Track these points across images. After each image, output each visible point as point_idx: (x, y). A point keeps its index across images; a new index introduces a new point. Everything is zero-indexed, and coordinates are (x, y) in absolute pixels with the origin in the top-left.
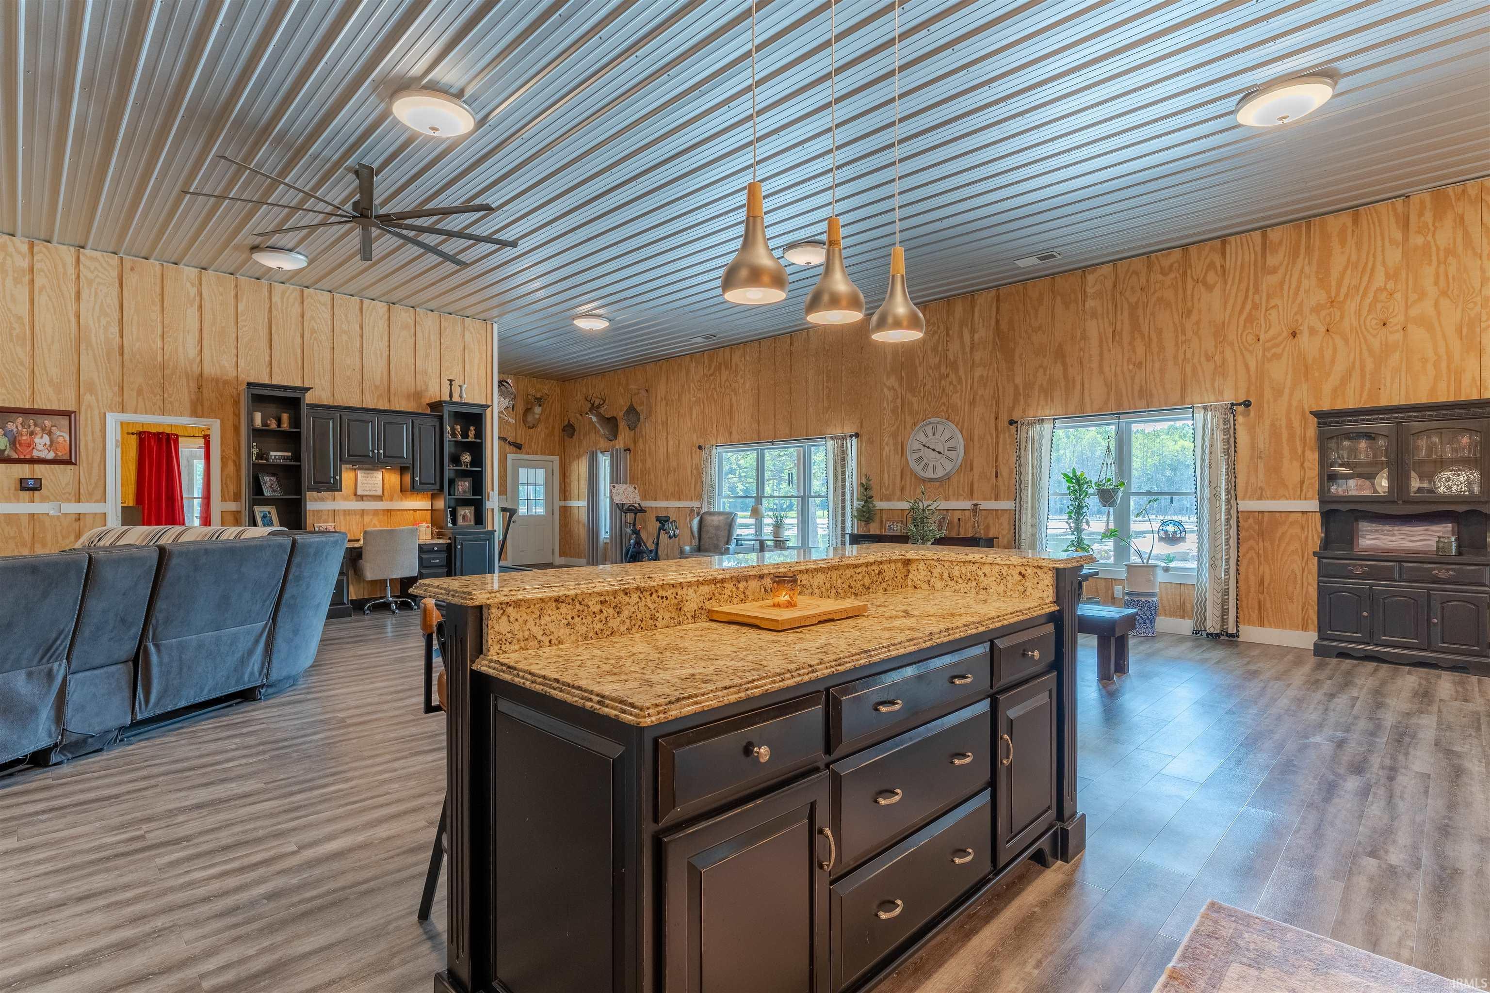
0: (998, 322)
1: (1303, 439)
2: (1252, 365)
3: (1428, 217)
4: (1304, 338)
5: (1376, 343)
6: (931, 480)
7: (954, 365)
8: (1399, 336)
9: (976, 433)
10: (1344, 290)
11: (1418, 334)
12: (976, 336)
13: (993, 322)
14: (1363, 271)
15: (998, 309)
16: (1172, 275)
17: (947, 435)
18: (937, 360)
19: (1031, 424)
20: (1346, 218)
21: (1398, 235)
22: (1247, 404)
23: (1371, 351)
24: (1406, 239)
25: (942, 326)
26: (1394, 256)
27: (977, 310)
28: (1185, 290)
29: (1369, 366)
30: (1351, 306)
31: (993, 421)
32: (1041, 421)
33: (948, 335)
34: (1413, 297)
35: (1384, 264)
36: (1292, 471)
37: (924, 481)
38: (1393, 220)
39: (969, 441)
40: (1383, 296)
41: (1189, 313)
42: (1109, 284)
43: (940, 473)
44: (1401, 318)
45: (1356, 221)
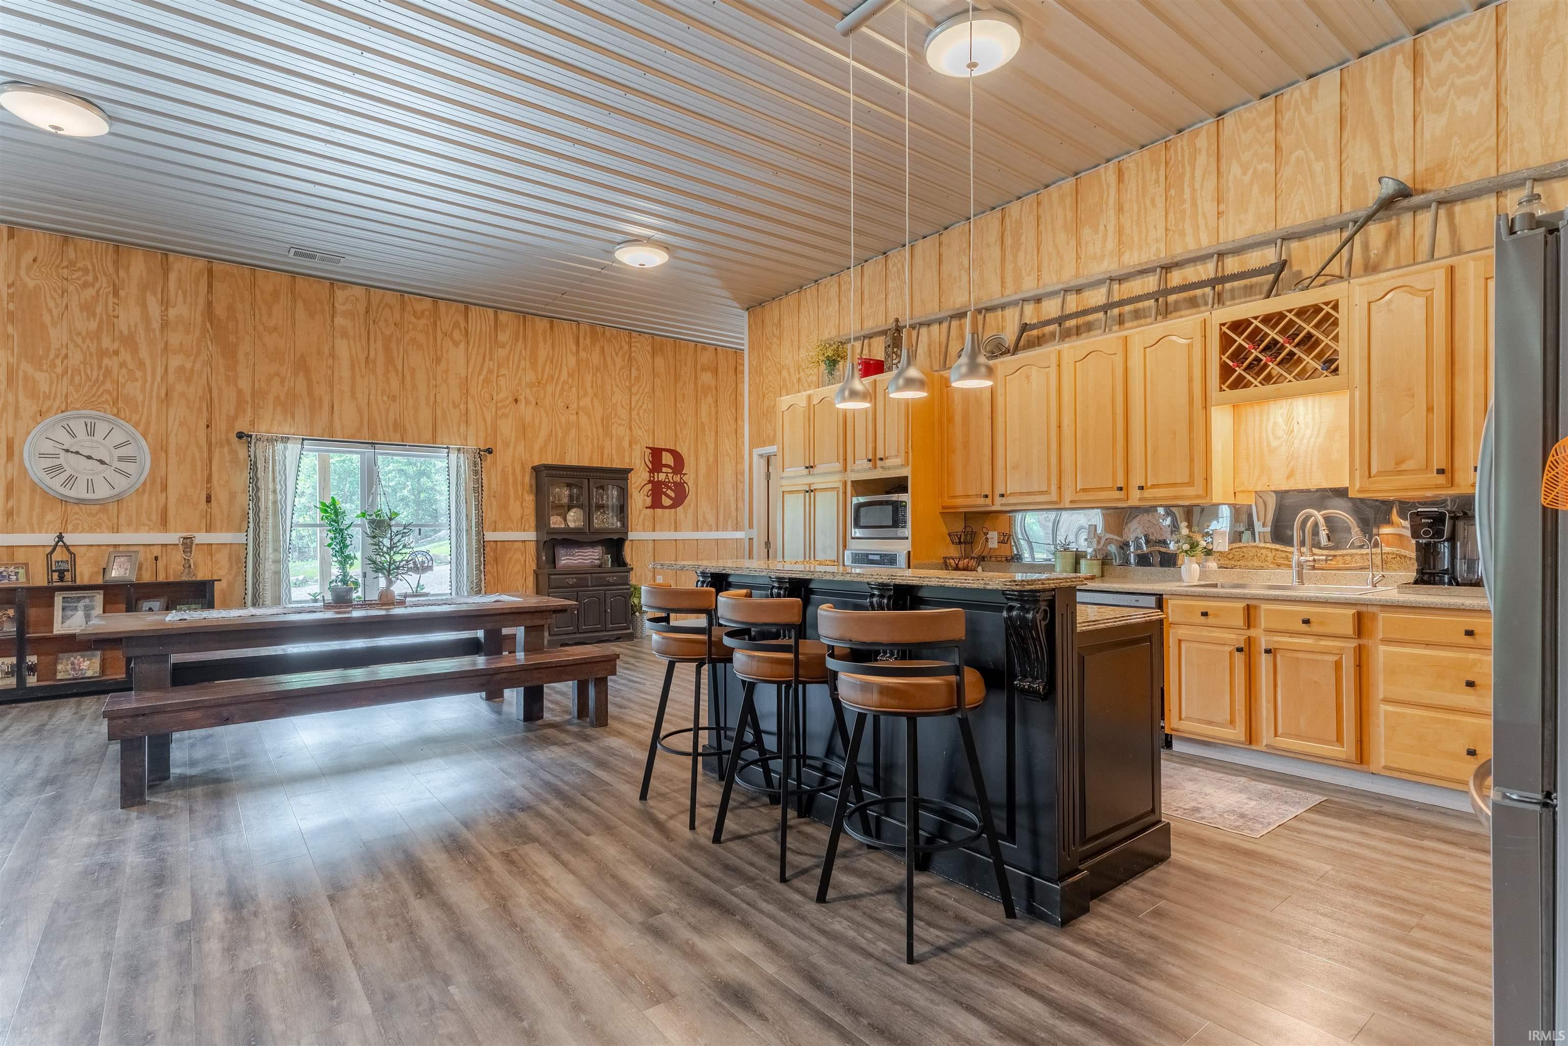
0: (209, 304)
1: (523, 484)
2: (489, 419)
3: (588, 341)
4: (522, 404)
5: (563, 419)
6: (80, 502)
7: (129, 341)
8: (574, 417)
9: (172, 439)
10: (546, 376)
11: (584, 419)
12: (172, 313)
13: (202, 301)
14: (556, 366)
15: (210, 285)
16: (423, 321)
17: (118, 437)
18: (93, 325)
19: (272, 441)
20: (545, 323)
21: (574, 348)
22: (490, 451)
23: (560, 424)
24: (578, 351)
25: (103, 281)
26: (572, 361)
27: (173, 276)
28: (435, 339)
29: (560, 435)
30: (549, 389)
31: (202, 430)
32: (285, 440)
33: (116, 294)
34: (581, 393)
35: (567, 364)
36: (515, 509)
37: (64, 501)
38: (571, 336)
39: (160, 450)
40: (566, 387)
41: (438, 361)
42: (361, 308)
43: (103, 492)
44: (575, 405)
45: (552, 328)
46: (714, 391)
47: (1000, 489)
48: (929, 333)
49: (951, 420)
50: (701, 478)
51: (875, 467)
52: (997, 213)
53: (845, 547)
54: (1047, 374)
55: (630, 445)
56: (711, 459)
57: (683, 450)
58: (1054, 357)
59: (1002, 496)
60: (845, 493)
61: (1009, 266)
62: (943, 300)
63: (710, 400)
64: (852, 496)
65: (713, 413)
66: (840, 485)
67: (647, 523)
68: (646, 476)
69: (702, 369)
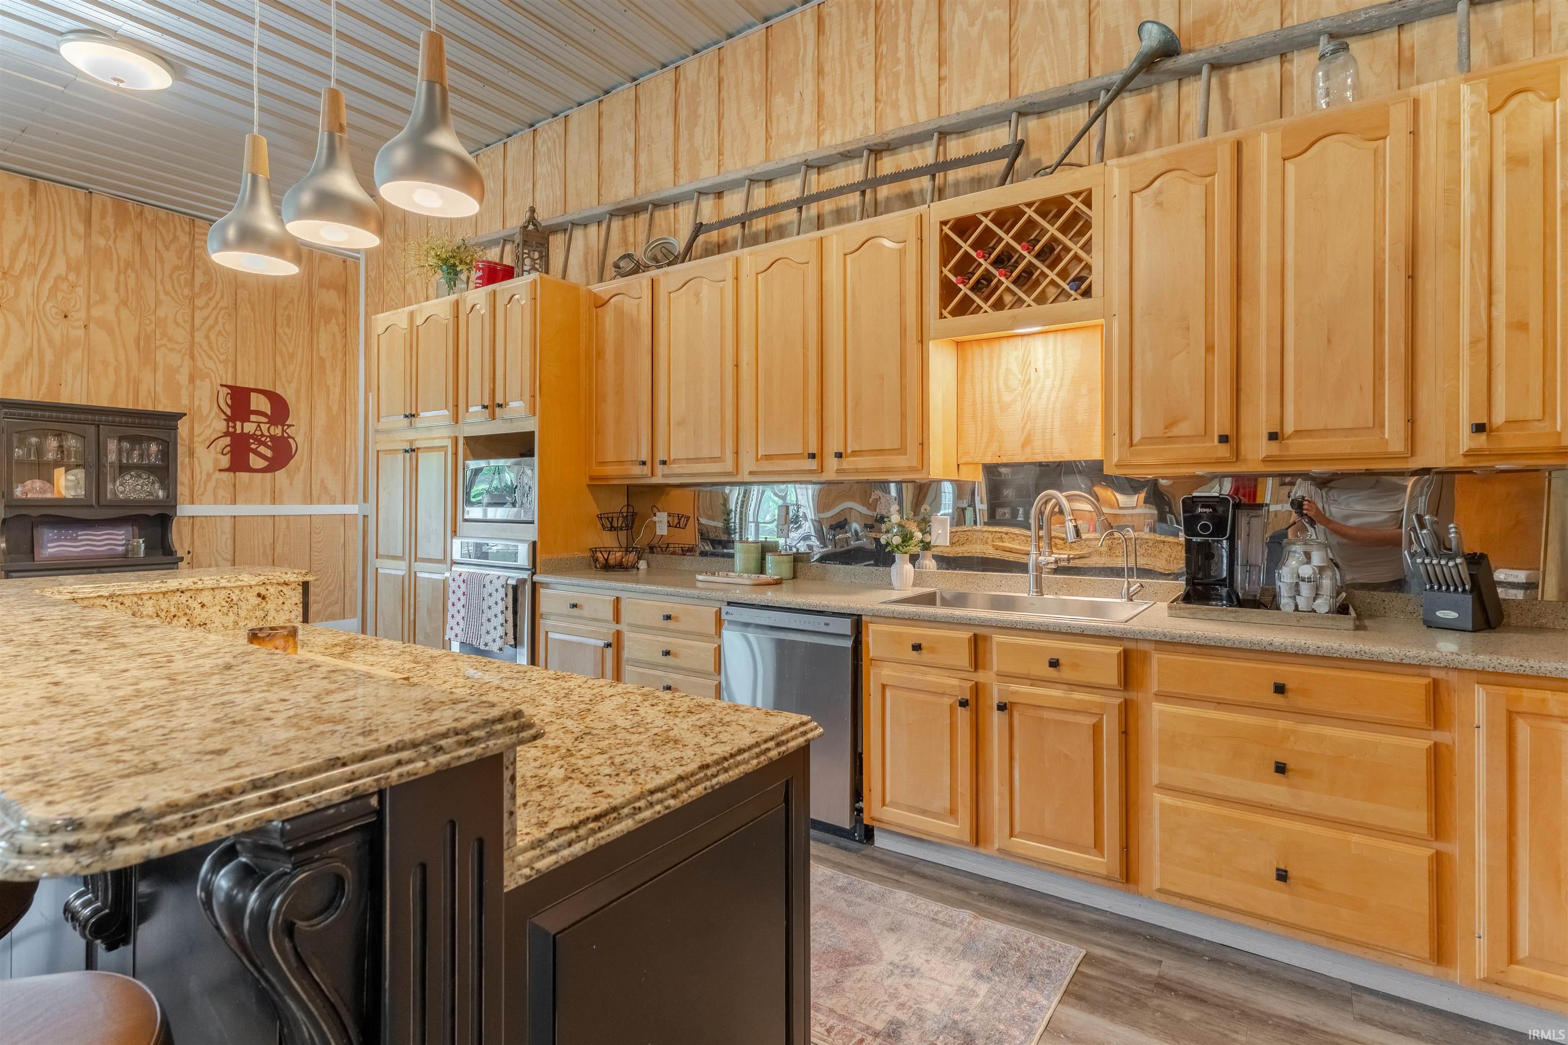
3: (110, 221)
5: (57, 335)
8: (81, 332)
10: (19, 265)
14: (42, 251)
20: (22, 183)
21: (81, 228)
23: (50, 341)
26: (77, 249)
29: (49, 356)
30: (28, 285)
34: (95, 297)
35: (65, 251)
38: (74, 210)
40: (65, 286)
44: (82, 314)
45: (34, 191)
46: (341, 316)
47: (661, 454)
48: (586, 237)
49: (600, 354)
50: (318, 432)
51: (493, 417)
52: (669, 74)
53: (454, 532)
54: (722, 289)
55: (192, 379)
56: (335, 408)
57: (287, 393)
58: (730, 266)
59: (664, 463)
60: (456, 454)
61: (683, 146)
62: (603, 191)
63: (334, 327)
64: (466, 458)
65: (339, 346)
66: (448, 443)
67: (221, 493)
68: (221, 425)
69: (322, 285)
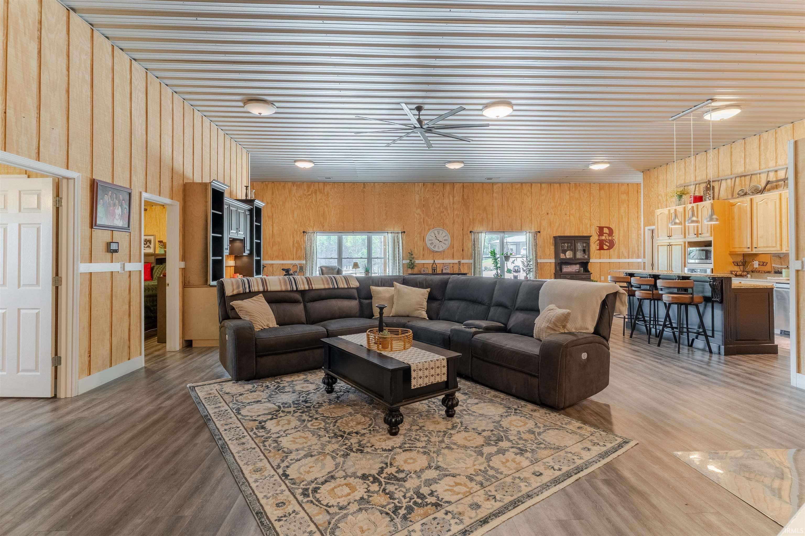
0: (463, 195)
1: (550, 243)
2: (538, 220)
3: (574, 189)
4: (550, 215)
5: (564, 219)
6: (437, 252)
7: (446, 208)
8: (568, 218)
9: (455, 234)
10: (558, 204)
11: (572, 218)
12: (455, 199)
13: (461, 194)
14: (562, 200)
15: (463, 190)
16: (518, 191)
17: (444, 235)
18: (439, 205)
19: (478, 233)
20: (558, 185)
21: (568, 192)
22: (539, 232)
23: (563, 221)
24: (570, 194)
25: (441, 193)
26: (568, 197)
27: (455, 189)
28: (522, 196)
29: (563, 225)
30: (559, 208)
31: (461, 231)
32: (481, 232)
33: (443, 196)
34: (571, 208)
35: (566, 199)
36: (547, 252)
37: (433, 252)
38: (567, 189)
39: (452, 237)
40: (566, 207)
41: (522, 203)
42: (500, 190)
43: (441, 249)
44: (569, 213)
45: (560, 186)
46: (627, 201)
47: (755, 245)
48: (726, 183)
49: (733, 219)
50: (621, 238)
51: (698, 237)
52: (757, 137)
53: (685, 266)
54: (775, 202)
55: (590, 226)
56: (626, 229)
57: (613, 227)
58: (778, 196)
59: (756, 248)
60: (685, 246)
61: (763, 157)
62: (733, 170)
63: (625, 205)
64: (688, 247)
65: (627, 211)
66: (683, 243)
67: (597, 256)
68: (597, 238)
69: (622, 193)
